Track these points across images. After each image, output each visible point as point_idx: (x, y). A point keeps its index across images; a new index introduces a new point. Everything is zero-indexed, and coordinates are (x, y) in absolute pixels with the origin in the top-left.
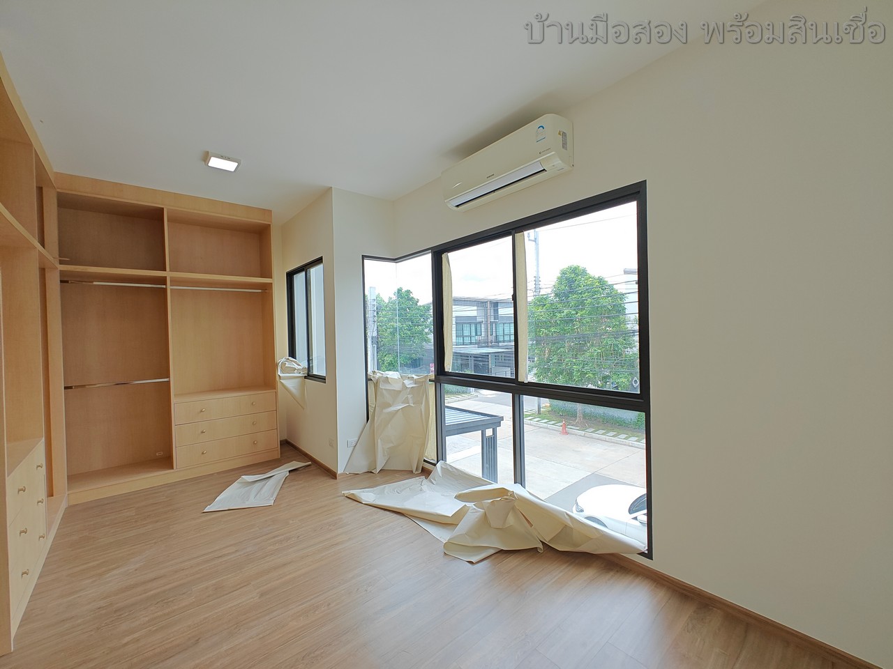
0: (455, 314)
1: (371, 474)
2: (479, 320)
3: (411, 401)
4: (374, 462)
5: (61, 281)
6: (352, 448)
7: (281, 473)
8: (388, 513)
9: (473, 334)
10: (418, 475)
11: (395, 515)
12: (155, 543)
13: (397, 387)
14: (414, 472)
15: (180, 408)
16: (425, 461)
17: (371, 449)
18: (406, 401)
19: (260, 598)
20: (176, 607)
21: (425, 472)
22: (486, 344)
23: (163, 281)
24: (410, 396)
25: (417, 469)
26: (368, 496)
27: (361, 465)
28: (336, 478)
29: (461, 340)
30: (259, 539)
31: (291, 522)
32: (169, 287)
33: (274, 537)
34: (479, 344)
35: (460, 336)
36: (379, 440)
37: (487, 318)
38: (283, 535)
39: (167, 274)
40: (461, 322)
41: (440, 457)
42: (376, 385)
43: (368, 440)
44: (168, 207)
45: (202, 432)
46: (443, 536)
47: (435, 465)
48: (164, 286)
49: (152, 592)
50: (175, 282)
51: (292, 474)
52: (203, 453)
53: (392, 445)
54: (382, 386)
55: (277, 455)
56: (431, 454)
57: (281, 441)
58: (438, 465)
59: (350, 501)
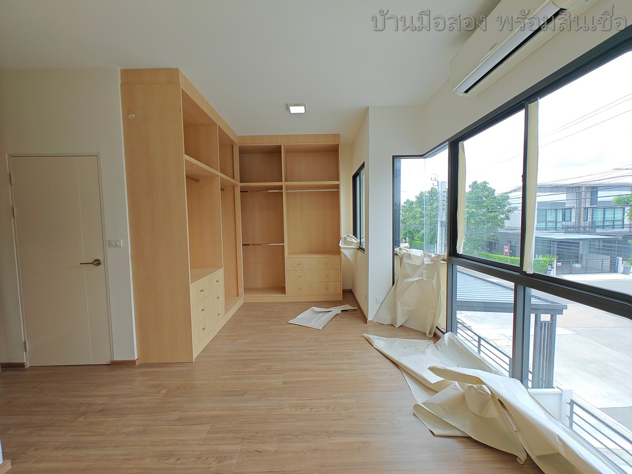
0: (539, 199)
1: (393, 327)
2: (567, 206)
3: (424, 276)
4: (395, 319)
5: (241, 192)
6: (380, 304)
7: (337, 310)
8: (387, 360)
9: (560, 218)
10: (430, 339)
11: (391, 364)
12: (261, 332)
13: (418, 263)
14: (427, 334)
15: (290, 261)
16: (437, 327)
17: (393, 309)
18: (421, 275)
19: (282, 384)
20: (248, 370)
21: (436, 337)
22: (577, 229)
23: (281, 188)
24: (424, 271)
25: (430, 333)
26: (380, 343)
27: (386, 319)
28: (366, 323)
29: (543, 225)
30: (302, 348)
31: (324, 344)
32: (284, 191)
33: (310, 350)
34: (567, 230)
35: (543, 222)
36: (399, 303)
37: (580, 203)
38: (315, 350)
39: (283, 184)
40: (546, 207)
41: (449, 328)
42: (401, 259)
43: (391, 302)
44: (283, 144)
45: (300, 276)
46: (420, 397)
47: (444, 333)
48: (281, 191)
49: (245, 358)
50: (288, 188)
51: (343, 312)
52: (300, 289)
53: (409, 309)
54: (405, 260)
55: (340, 298)
56: (442, 323)
57: (343, 290)
58: (447, 335)
59: (367, 342)
